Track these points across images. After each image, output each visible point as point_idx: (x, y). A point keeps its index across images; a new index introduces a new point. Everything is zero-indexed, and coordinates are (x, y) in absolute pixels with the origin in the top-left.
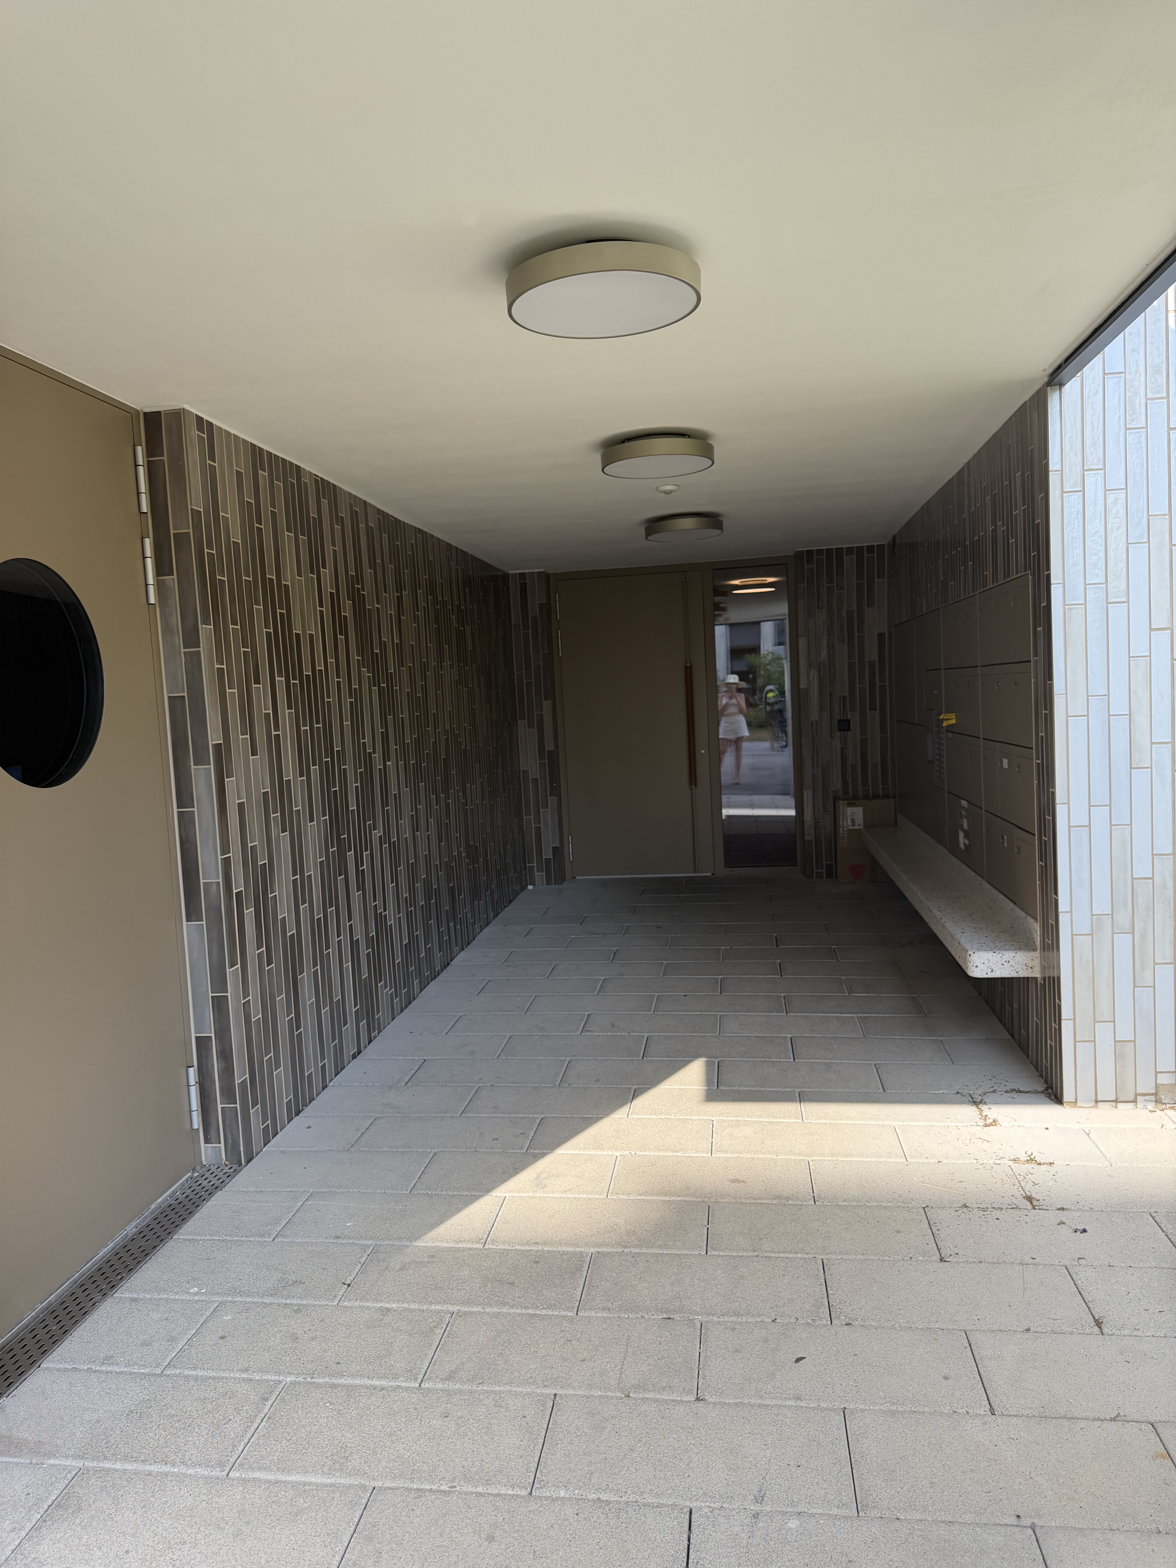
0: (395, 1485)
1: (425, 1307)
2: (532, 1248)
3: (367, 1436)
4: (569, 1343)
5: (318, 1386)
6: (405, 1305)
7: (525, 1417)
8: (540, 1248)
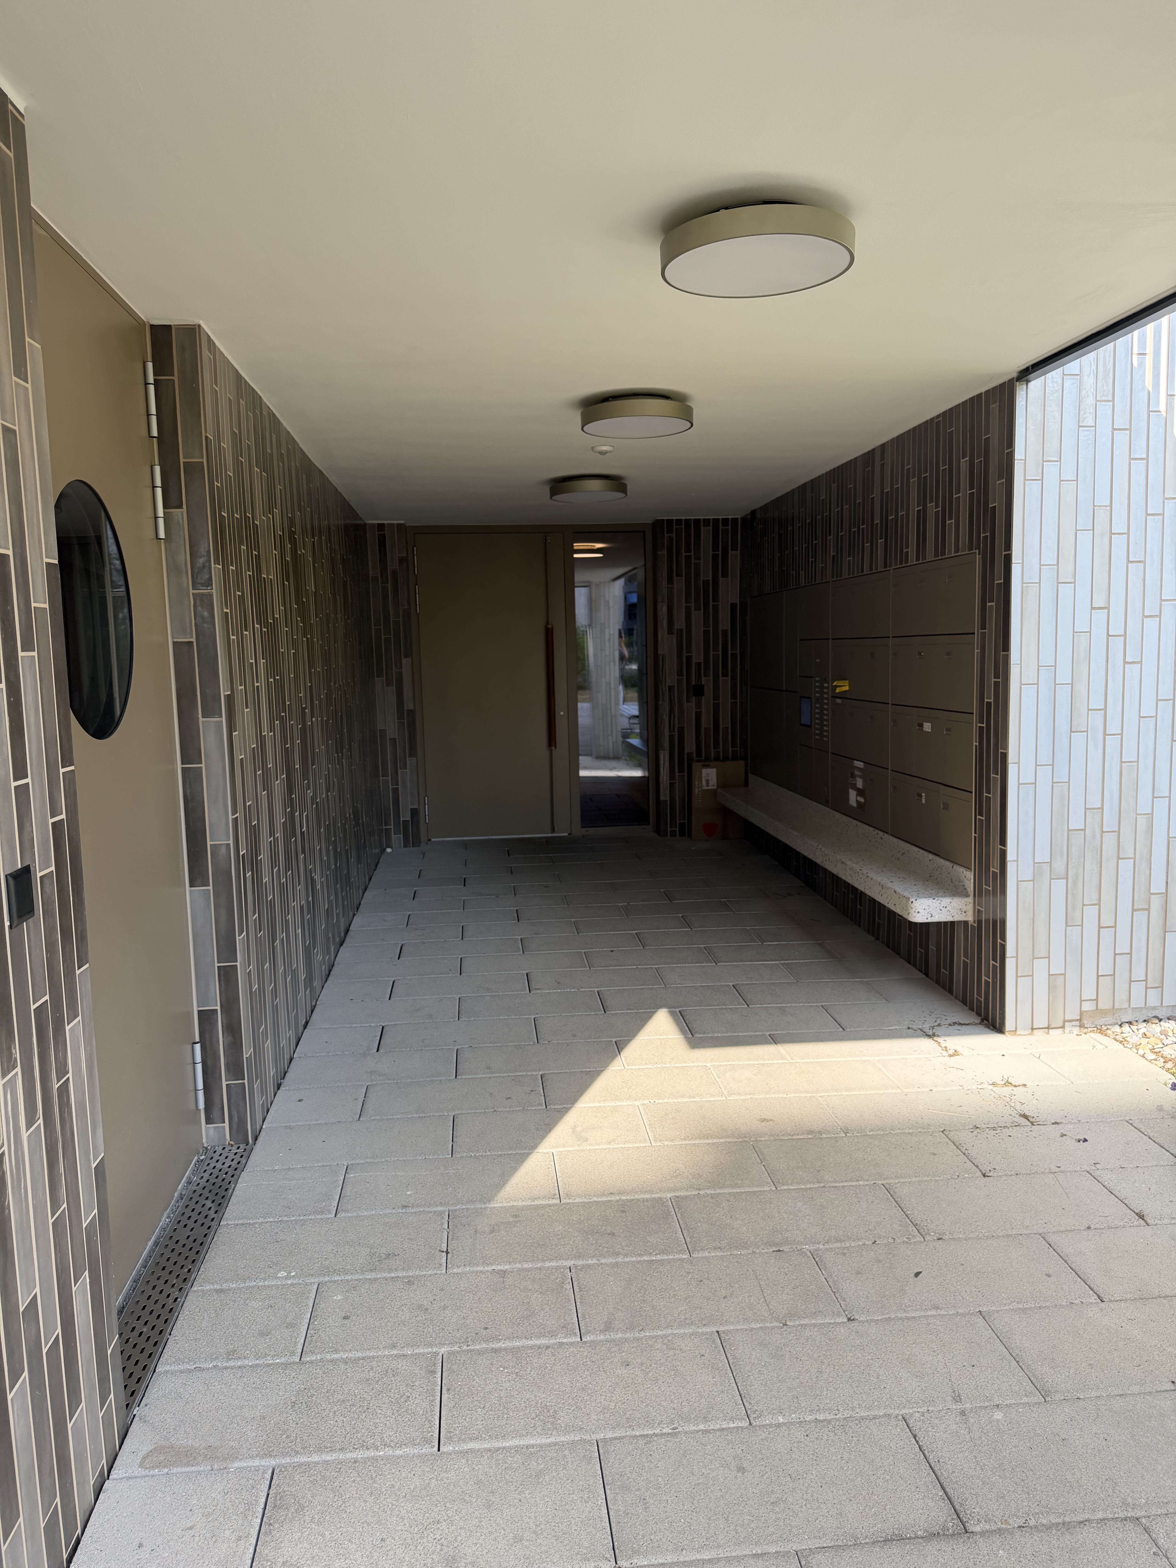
0: (617, 1435)
1: (539, 1265)
2: (609, 1199)
3: (561, 1393)
4: (701, 1283)
5: (480, 1353)
6: (518, 1265)
7: (703, 1355)
8: (618, 1198)
